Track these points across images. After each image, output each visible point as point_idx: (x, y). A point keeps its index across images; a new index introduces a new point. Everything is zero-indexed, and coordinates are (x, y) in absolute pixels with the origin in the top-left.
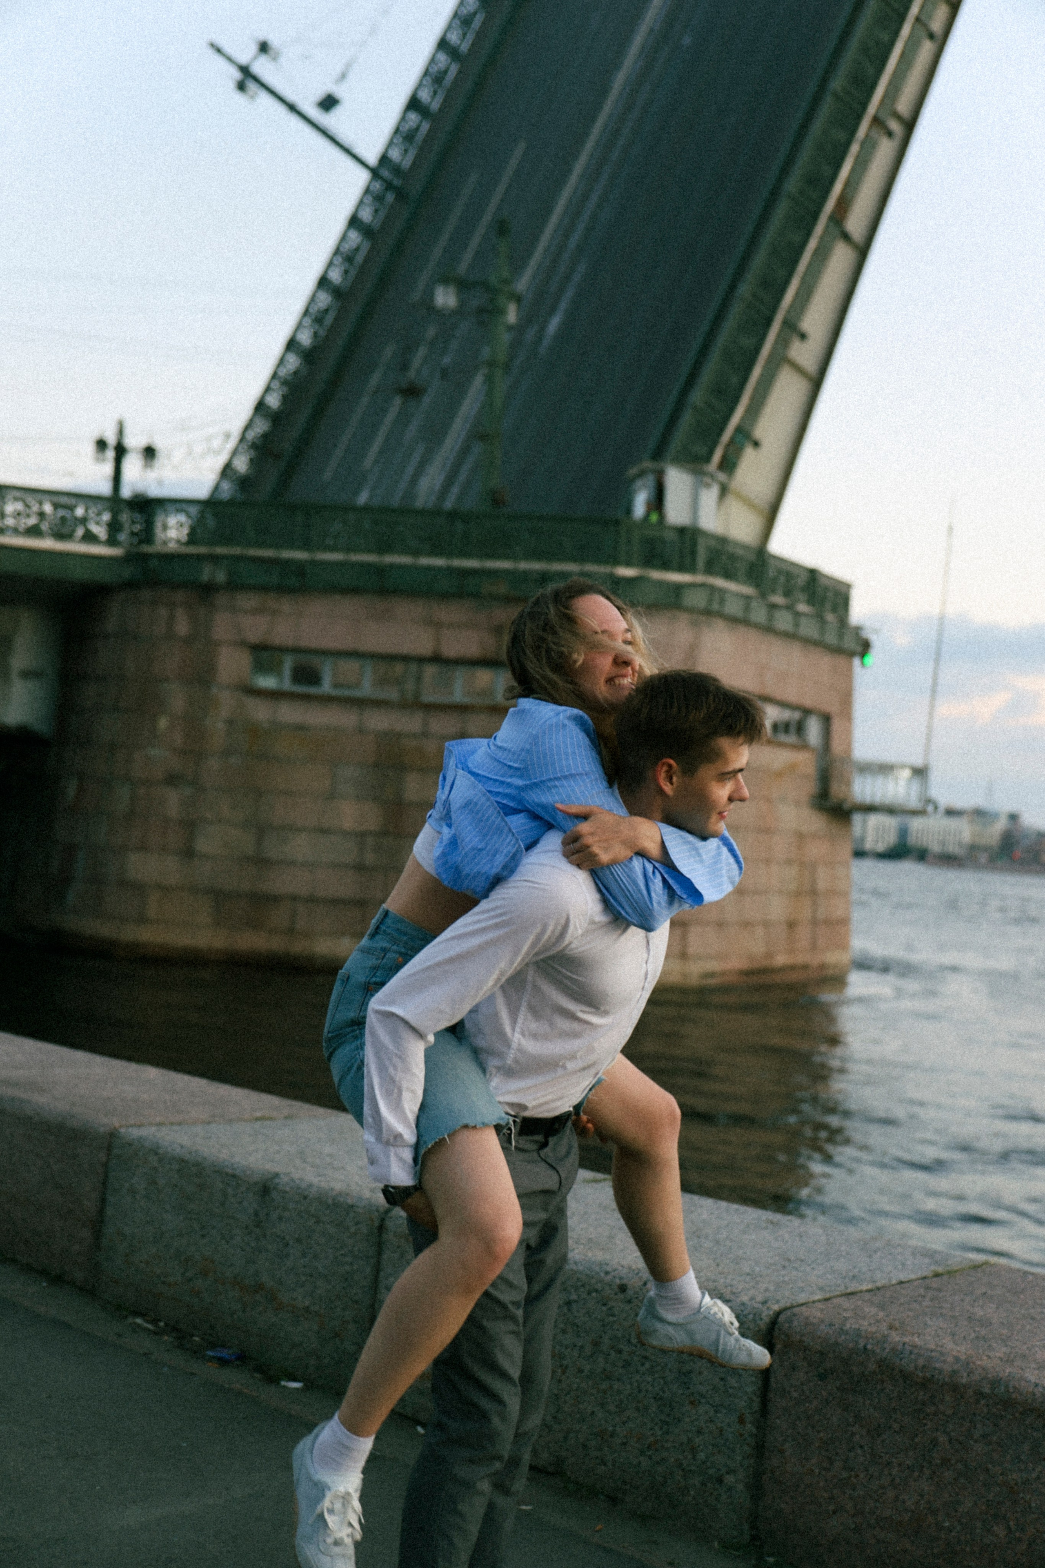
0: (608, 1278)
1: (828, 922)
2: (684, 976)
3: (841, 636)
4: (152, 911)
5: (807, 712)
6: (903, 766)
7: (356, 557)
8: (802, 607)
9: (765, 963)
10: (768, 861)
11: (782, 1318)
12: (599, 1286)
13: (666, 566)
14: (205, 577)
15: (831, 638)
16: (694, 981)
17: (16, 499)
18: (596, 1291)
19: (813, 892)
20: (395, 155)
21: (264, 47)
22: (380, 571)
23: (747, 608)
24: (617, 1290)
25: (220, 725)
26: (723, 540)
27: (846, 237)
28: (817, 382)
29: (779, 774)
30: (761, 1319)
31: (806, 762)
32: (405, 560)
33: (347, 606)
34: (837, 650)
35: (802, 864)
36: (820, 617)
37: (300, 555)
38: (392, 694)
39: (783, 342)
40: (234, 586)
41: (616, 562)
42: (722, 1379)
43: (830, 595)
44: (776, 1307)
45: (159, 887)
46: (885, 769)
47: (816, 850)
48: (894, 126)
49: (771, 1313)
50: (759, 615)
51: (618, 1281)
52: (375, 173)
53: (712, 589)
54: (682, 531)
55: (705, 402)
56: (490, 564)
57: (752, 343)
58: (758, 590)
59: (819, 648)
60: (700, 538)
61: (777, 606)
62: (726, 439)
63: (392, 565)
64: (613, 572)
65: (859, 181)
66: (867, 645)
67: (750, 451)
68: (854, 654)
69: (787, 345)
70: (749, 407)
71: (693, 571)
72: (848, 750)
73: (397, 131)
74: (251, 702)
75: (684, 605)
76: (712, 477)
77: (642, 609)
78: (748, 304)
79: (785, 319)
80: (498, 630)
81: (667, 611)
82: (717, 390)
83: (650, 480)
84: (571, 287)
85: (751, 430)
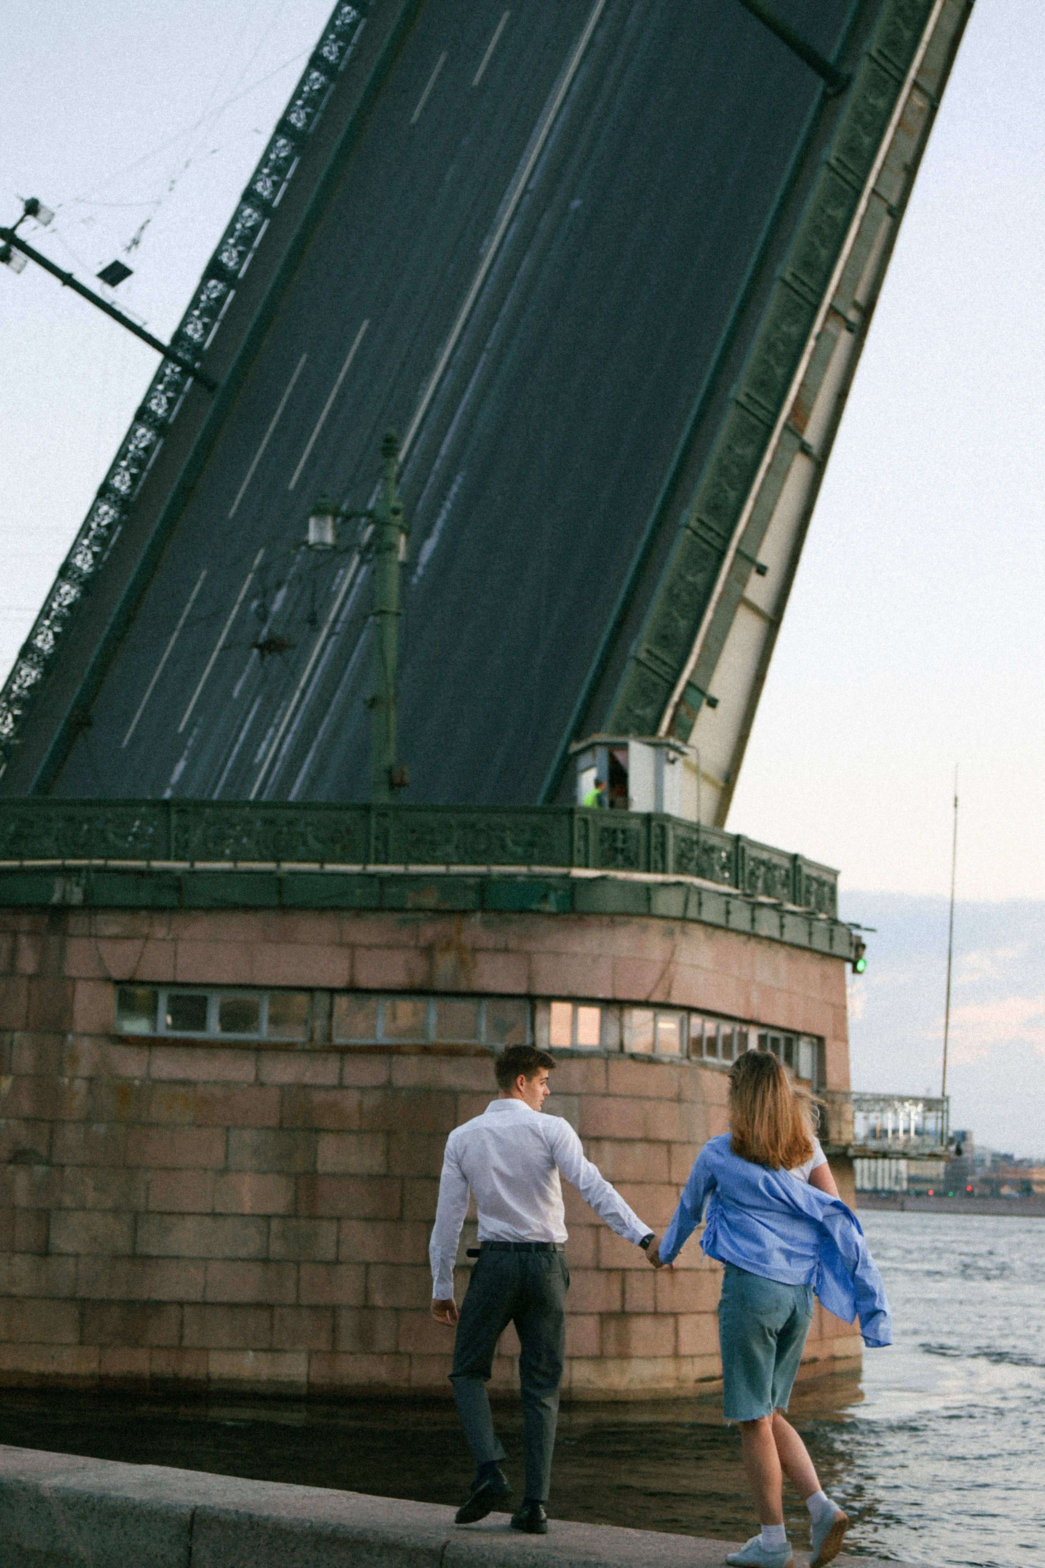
3: (831, 939)
5: (798, 1034)
6: (913, 1099)
7: (243, 866)
8: (790, 907)
13: (631, 864)
14: (56, 898)
15: (821, 943)
16: (690, 1388)
20: (194, 331)
21: (32, 208)
22: (278, 882)
23: (727, 913)
25: (80, 1085)
26: (695, 828)
27: (804, 449)
28: (773, 623)
33: (237, 926)
34: (827, 956)
36: (810, 917)
37: (178, 866)
38: (298, 1036)
39: (739, 579)
40: (93, 907)
41: (570, 862)
43: (816, 886)
48: (851, 314)
50: (740, 918)
52: (168, 353)
53: (687, 888)
54: (648, 818)
55: (649, 652)
56: (415, 869)
57: (700, 579)
58: (737, 887)
59: (807, 955)
60: (669, 826)
61: (762, 905)
62: (675, 698)
63: (293, 873)
64: (569, 873)
65: (818, 385)
66: (859, 947)
67: (705, 711)
68: (848, 960)
69: (743, 581)
70: (700, 656)
71: (664, 871)
72: (847, 1080)
73: (195, 303)
74: (117, 1052)
75: (655, 911)
76: (677, 749)
77: (606, 919)
78: (695, 533)
79: (738, 551)
80: (428, 951)
81: (636, 920)
82: (663, 639)
83: (602, 754)
84: (448, 505)
85: (707, 687)
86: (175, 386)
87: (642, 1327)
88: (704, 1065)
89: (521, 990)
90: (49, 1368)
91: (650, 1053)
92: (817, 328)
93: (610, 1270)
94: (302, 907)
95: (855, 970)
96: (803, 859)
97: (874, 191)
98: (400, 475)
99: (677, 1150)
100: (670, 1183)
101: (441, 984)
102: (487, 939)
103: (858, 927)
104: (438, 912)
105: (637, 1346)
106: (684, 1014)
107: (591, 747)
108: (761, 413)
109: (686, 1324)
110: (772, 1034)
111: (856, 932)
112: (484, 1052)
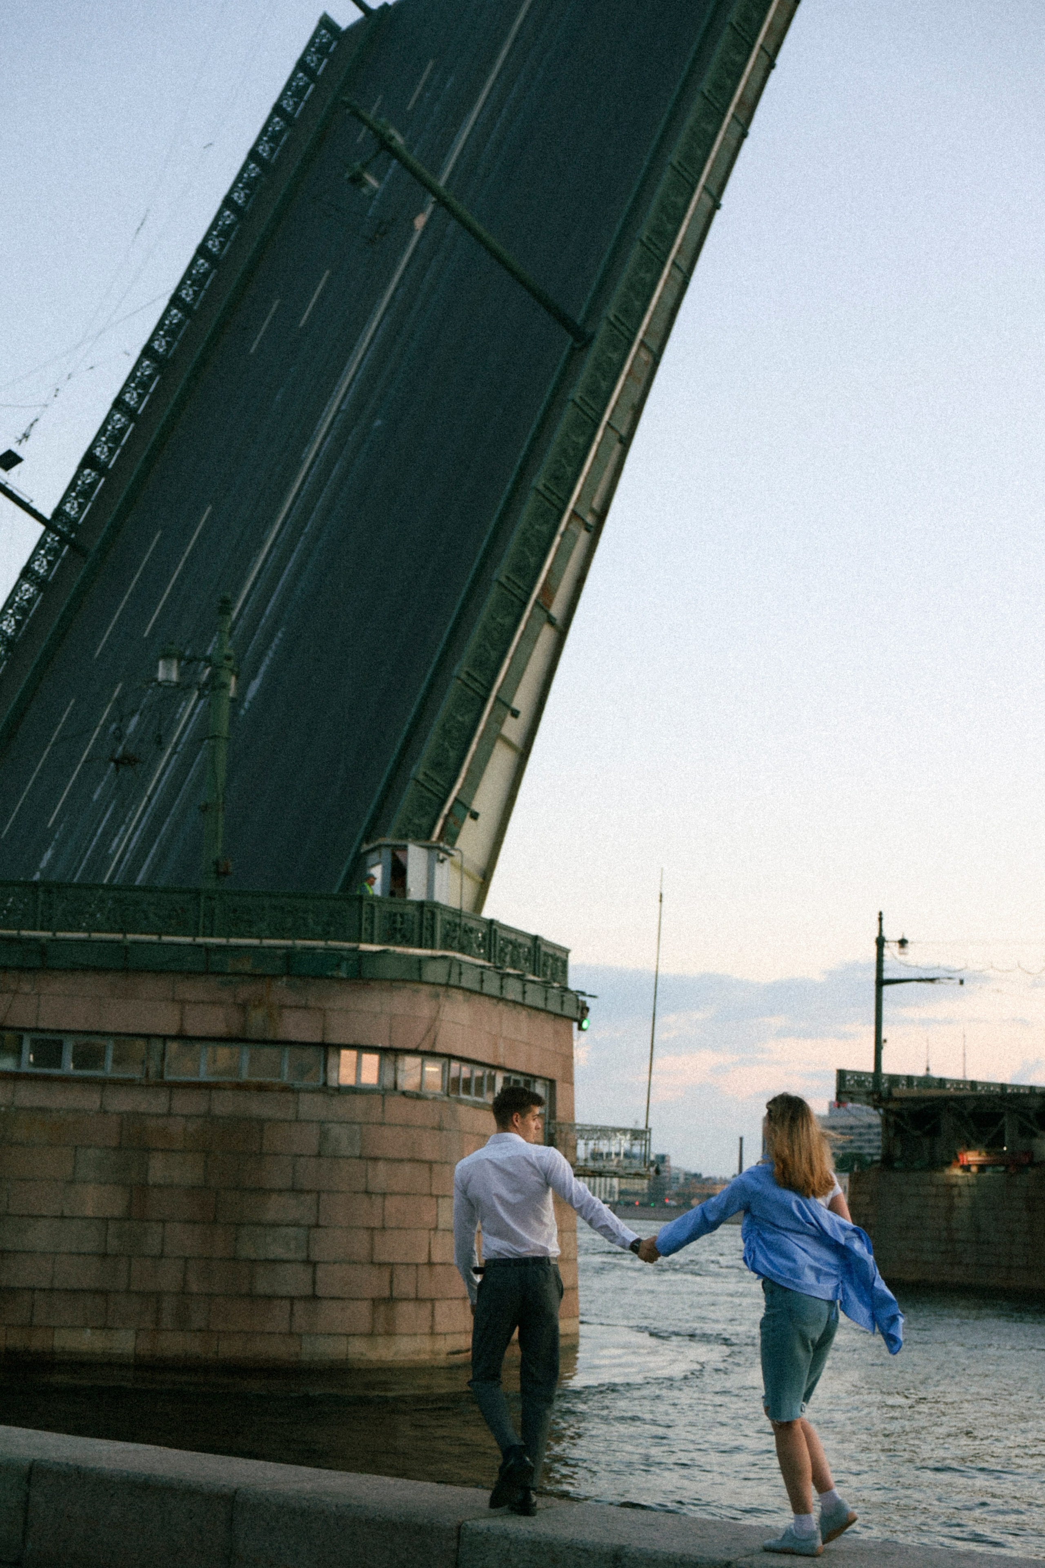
2: (434, 1353)
3: (562, 1003)
5: (535, 1077)
6: (623, 1130)
7: (96, 936)
8: (531, 977)
13: (406, 941)
15: (554, 1006)
20: (70, 509)
22: (124, 949)
23: (481, 981)
26: (458, 913)
27: (551, 621)
28: (522, 754)
32: (150, 938)
33: (91, 984)
34: (558, 1016)
36: (546, 985)
37: (43, 935)
38: (135, 1073)
39: (496, 720)
41: (359, 938)
43: (551, 960)
48: (589, 518)
50: (492, 986)
52: (49, 525)
53: (452, 960)
54: (421, 905)
55: (425, 774)
56: (234, 941)
57: (467, 719)
58: (489, 961)
59: (543, 1015)
60: (438, 912)
61: (509, 975)
62: (446, 811)
63: (135, 942)
64: (358, 947)
65: (562, 571)
66: (584, 1010)
67: (469, 822)
68: (575, 1020)
69: (500, 722)
70: (465, 779)
71: (432, 947)
72: (571, 1114)
73: (72, 486)
75: (424, 978)
76: (446, 852)
77: (387, 984)
78: (464, 683)
79: (497, 698)
80: (243, 1007)
81: (409, 985)
82: (437, 765)
83: (386, 854)
84: (270, 653)
85: (470, 803)
86: (54, 552)
87: (405, 1309)
88: (460, 1101)
89: (317, 1039)
91: (418, 1091)
92: (562, 528)
93: (381, 1264)
94: (141, 970)
95: (580, 1028)
96: (542, 939)
97: (608, 424)
98: (233, 628)
99: (437, 1168)
100: (431, 1195)
101: (253, 1034)
102: (291, 999)
103: (583, 993)
104: (252, 976)
105: (402, 1326)
106: (445, 1060)
107: (378, 848)
108: (517, 592)
109: (441, 1308)
110: (514, 1077)
111: (581, 998)
112: (286, 1089)
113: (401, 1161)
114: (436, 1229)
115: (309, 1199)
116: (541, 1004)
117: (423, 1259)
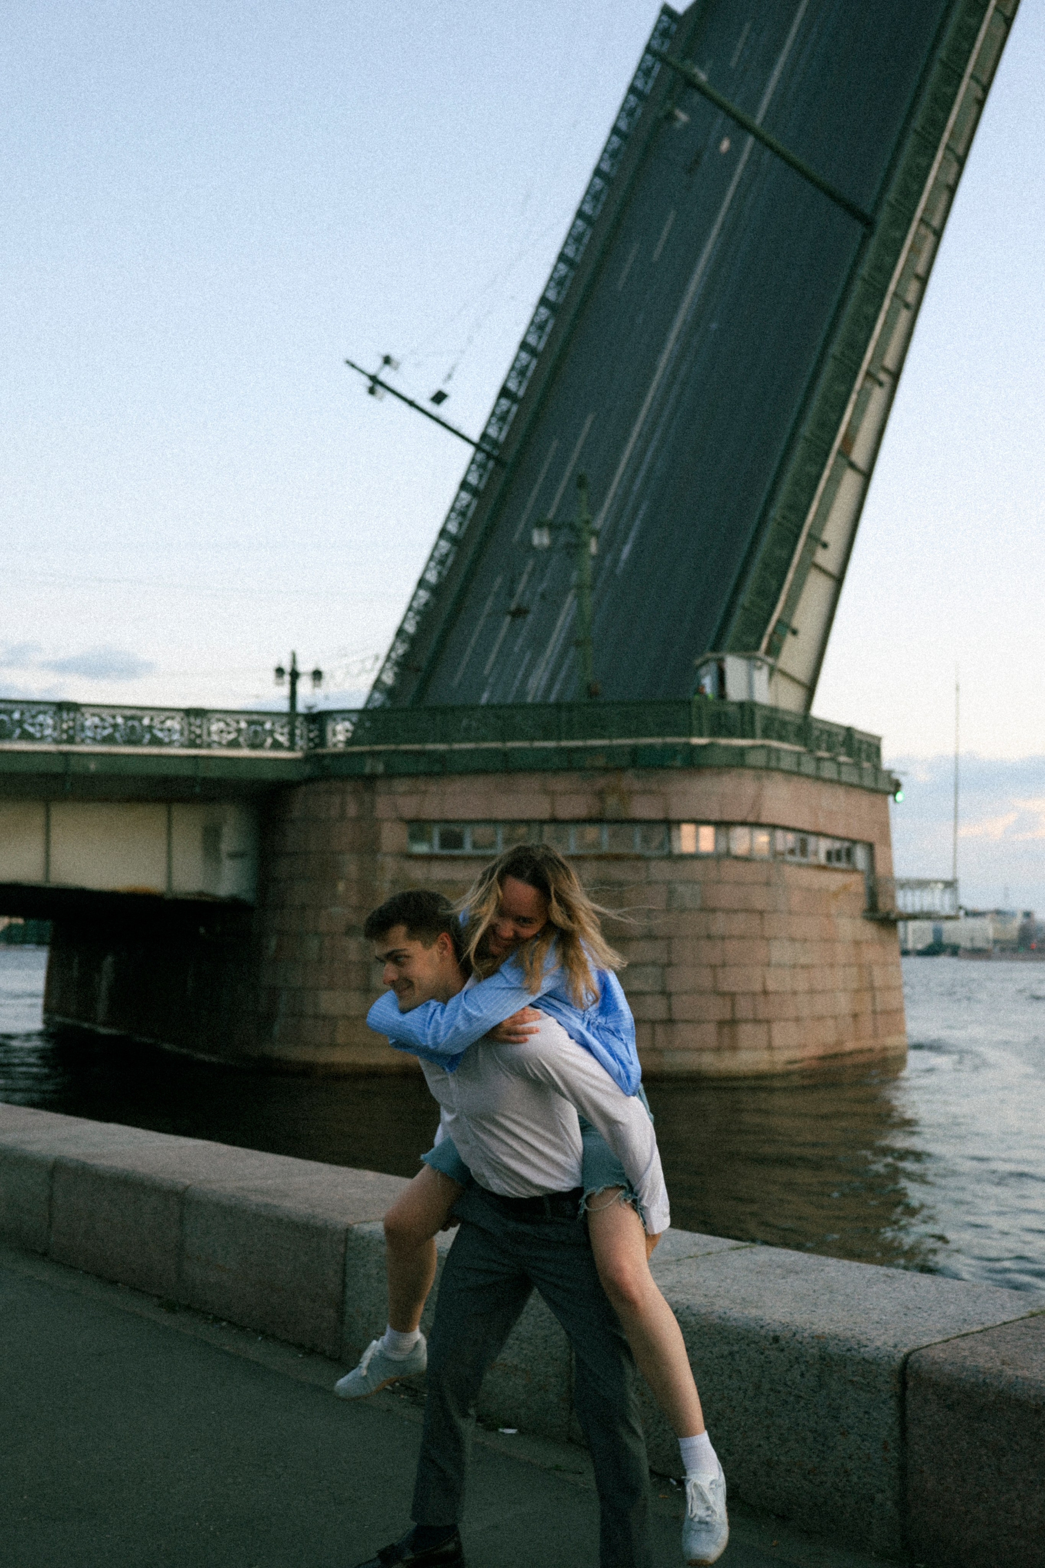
0: (763, 1332)
1: (887, 1013)
2: (773, 1062)
3: (876, 779)
4: (340, 1039)
5: (854, 842)
6: (936, 882)
7: (482, 745)
8: (843, 759)
9: (837, 1050)
10: (832, 966)
11: (912, 1358)
12: (757, 1339)
13: (731, 734)
14: (367, 770)
15: (868, 782)
16: (779, 1068)
17: (219, 720)
18: (754, 1342)
19: (872, 988)
20: (493, 432)
21: (387, 360)
22: (505, 755)
23: (799, 764)
24: (771, 1341)
26: (774, 710)
27: (852, 466)
28: (839, 580)
29: (835, 895)
30: (894, 1360)
31: (856, 883)
32: (525, 744)
33: (480, 784)
34: (874, 791)
35: (860, 966)
36: (857, 765)
37: (442, 747)
39: (810, 551)
40: (391, 775)
41: (691, 734)
42: (866, 1412)
43: (864, 747)
44: (905, 1350)
45: (346, 1017)
46: (922, 884)
47: (871, 954)
48: (883, 377)
49: (902, 1355)
50: (809, 767)
51: (771, 1334)
52: (478, 447)
53: (769, 749)
54: (741, 705)
55: (751, 601)
56: (590, 743)
57: (784, 553)
58: (805, 747)
59: (860, 791)
60: (757, 709)
61: (824, 758)
62: (770, 630)
63: (513, 749)
64: (690, 741)
65: (860, 423)
66: (897, 785)
67: (790, 639)
68: (888, 793)
69: (813, 553)
70: (785, 603)
71: (753, 736)
72: (890, 870)
73: (493, 414)
74: (409, 865)
75: (748, 764)
77: (715, 770)
78: (779, 524)
79: (810, 536)
80: (600, 795)
81: (735, 770)
82: (760, 592)
83: (713, 667)
84: (638, 522)
85: (790, 621)
86: (482, 466)
87: (746, 1029)
88: (785, 862)
89: (660, 816)
90: (372, 1061)
91: (748, 855)
92: (858, 385)
93: (723, 994)
94: (520, 770)
95: (895, 800)
96: (855, 729)
97: (895, 294)
99: (767, 916)
100: (763, 937)
101: (609, 814)
102: (637, 785)
103: (896, 772)
104: (606, 770)
105: (743, 1042)
106: (770, 830)
107: (706, 662)
108: (822, 444)
109: (776, 1028)
111: (895, 776)
112: (639, 858)
113: (736, 911)
114: (769, 965)
115: (662, 944)
116: (855, 779)
117: (758, 987)
